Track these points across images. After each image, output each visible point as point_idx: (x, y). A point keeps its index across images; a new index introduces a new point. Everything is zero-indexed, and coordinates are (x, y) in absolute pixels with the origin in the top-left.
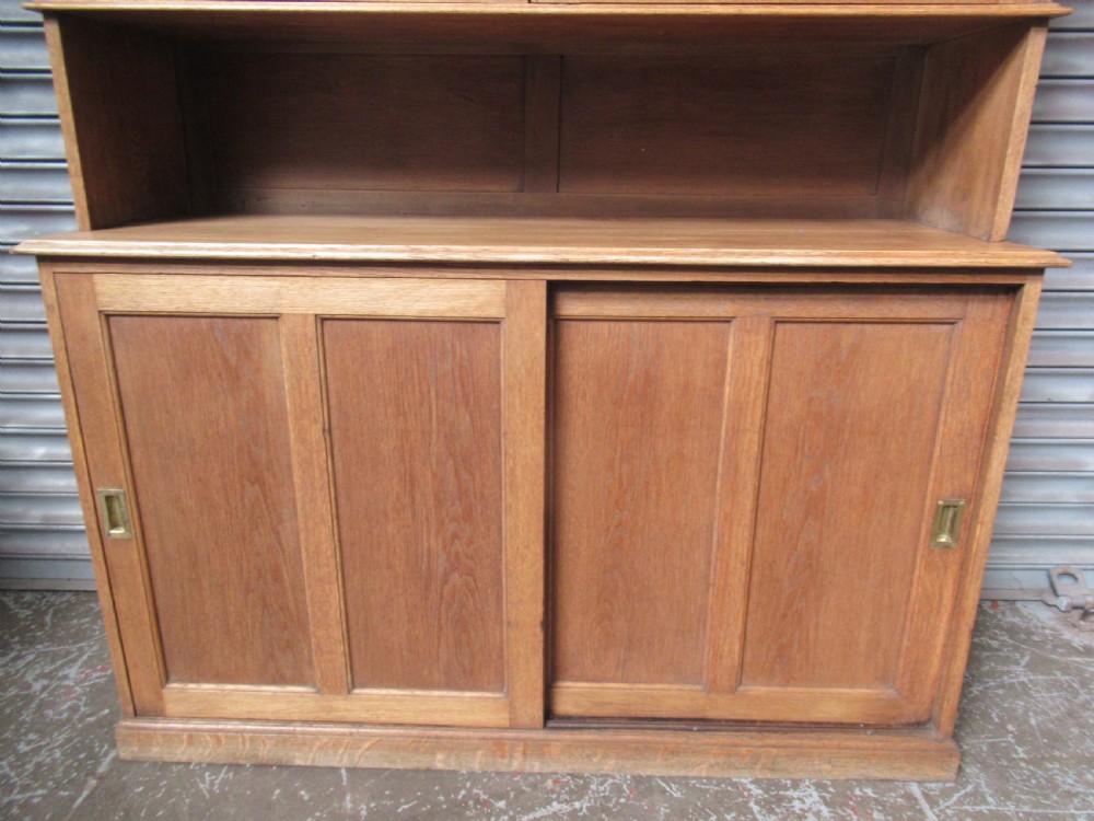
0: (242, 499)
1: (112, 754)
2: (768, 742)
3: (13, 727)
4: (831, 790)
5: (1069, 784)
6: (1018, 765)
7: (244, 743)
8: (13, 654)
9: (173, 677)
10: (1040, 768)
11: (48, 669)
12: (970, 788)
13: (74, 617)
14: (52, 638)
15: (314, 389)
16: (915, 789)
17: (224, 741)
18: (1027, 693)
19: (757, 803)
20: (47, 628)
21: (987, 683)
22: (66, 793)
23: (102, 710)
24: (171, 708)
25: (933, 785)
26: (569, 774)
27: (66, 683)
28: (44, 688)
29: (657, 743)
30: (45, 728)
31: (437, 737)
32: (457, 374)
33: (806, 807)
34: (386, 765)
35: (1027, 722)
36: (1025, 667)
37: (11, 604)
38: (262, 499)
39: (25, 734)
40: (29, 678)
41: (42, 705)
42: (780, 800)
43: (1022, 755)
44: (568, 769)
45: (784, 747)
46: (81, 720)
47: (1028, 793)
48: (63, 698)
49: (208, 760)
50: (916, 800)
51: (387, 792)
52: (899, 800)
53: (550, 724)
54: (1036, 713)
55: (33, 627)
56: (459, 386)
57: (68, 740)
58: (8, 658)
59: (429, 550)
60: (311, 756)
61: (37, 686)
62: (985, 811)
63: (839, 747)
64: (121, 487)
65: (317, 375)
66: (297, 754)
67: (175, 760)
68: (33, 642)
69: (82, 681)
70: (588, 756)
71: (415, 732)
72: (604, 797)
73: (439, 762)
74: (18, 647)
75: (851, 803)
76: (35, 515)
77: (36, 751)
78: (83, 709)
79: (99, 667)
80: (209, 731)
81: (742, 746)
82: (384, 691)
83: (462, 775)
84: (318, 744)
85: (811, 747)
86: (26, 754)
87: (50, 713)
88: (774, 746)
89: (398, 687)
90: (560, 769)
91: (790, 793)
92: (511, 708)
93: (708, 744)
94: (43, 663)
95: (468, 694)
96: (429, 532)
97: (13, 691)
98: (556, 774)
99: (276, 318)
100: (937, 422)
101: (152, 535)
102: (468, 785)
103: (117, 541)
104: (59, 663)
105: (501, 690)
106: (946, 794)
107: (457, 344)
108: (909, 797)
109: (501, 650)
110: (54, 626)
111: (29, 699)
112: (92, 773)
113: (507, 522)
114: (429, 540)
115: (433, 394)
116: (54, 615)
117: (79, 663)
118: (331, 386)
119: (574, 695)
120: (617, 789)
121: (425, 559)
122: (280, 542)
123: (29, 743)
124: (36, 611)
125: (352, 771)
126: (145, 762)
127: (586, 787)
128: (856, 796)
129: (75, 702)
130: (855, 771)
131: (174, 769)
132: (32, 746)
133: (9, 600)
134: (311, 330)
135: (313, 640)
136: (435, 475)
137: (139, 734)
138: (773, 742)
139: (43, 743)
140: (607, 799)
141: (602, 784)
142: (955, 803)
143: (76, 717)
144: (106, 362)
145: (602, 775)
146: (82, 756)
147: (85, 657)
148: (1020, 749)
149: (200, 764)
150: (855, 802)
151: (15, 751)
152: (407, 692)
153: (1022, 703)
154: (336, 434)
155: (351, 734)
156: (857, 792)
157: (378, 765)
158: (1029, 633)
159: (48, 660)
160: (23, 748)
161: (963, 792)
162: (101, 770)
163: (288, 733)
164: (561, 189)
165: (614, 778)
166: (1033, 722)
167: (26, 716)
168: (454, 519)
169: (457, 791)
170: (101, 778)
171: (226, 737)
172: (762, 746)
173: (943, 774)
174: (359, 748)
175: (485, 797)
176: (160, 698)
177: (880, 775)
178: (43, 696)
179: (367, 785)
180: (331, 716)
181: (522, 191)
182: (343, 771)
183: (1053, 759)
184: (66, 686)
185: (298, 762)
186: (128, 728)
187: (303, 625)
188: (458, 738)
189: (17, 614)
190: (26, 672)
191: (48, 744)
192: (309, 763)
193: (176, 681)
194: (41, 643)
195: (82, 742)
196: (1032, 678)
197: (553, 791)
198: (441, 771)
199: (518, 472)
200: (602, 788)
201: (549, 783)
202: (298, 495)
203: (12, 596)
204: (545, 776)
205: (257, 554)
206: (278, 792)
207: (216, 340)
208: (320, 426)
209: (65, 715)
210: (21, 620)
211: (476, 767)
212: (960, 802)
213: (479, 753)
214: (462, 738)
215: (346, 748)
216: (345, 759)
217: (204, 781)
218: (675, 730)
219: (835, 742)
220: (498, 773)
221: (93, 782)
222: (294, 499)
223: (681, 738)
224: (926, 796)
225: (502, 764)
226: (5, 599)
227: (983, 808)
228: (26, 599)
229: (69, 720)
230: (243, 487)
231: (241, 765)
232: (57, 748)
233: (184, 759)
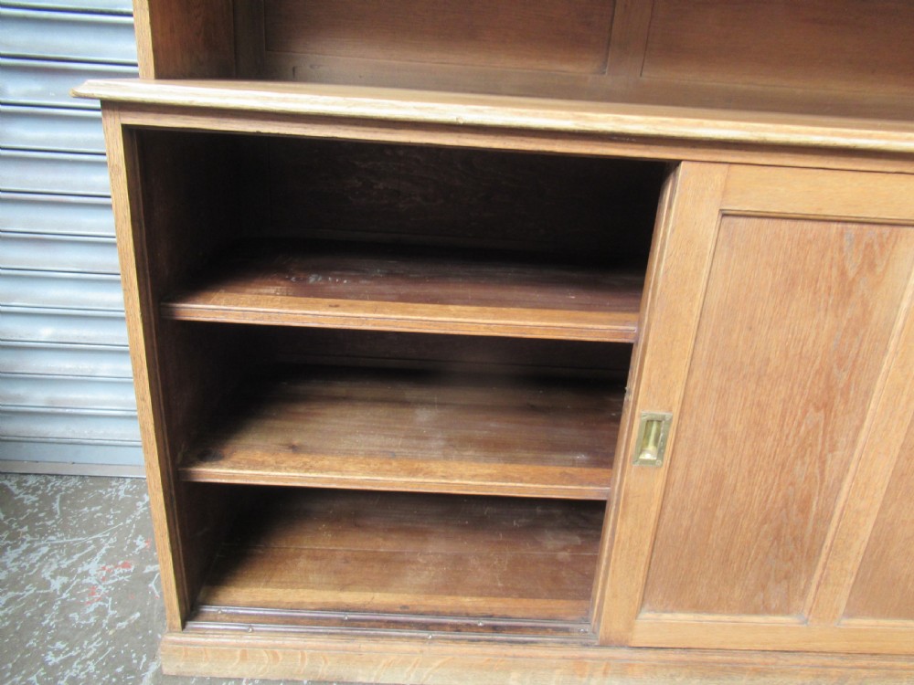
1: (153, 667)
3: (37, 633)
7: (303, 659)
8: (24, 546)
11: (65, 564)
13: (84, 505)
14: (64, 528)
17: (281, 657)
20: (57, 517)
23: (132, 613)
27: (87, 580)
28: (64, 587)
29: (746, 664)
30: (74, 636)
31: (516, 656)
37: (14, 489)
39: (52, 642)
40: (46, 574)
41: (65, 608)
45: (875, 668)
46: (111, 626)
48: (87, 599)
49: (261, 676)
55: (42, 515)
57: (102, 650)
58: (20, 551)
60: (375, 673)
61: (56, 584)
66: (360, 671)
67: (226, 675)
68: (44, 532)
69: (104, 579)
70: (672, 676)
74: (29, 538)
76: (37, 397)
77: (67, 663)
78: (111, 612)
79: (120, 563)
80: (265, 647)
81: (832, 667)
84: (384, 661)
85: (902, 669)
86: (55, 667)
87: (75, 616)
93: (798, 665)
94: (58, 557)
97: (30, 590)
104: (76, 557)
110: (64, 514)
111: (49, 599)
116: (63, 499)
117: (98, 557)
123: (57, 653)
124: (42, 497)
126: (192, 677)
129: (100, 603)
132: (62, 657)
133: (11, 484)
137: (186, 650)
139: (73, 653)
143: (105, 621)
146: (119, 670)
147: (103, 551)
149: (253, 680)
151: (44, 664)
155: (422, 652)
159: (64, 552)
160: (52, 659)
163: (354, 650)
167: (49, 620)
171: (284, 654)
172: (852, 668)
174: (428, 666)
178: (65, 596)
181: (602, 74)
184: (88, 585)
185: (361, 679)
186: (175, 643)
189: (22, 500)
190: (41, 568)
191: (78, 655)
192: (372, 680)
194: (53, 533)
195: (116, 652)
203: (15, 480)
209: (92, 620)
210: (27, 507)
213: (558, 671)
214: (541, 658)
215: (414, 666)
216: (412, 675)
226: (6, 482)
228: (28, 484)
229: (98, 625)
231: (297, 681)
232: (90, 659)
233: (236, 674)
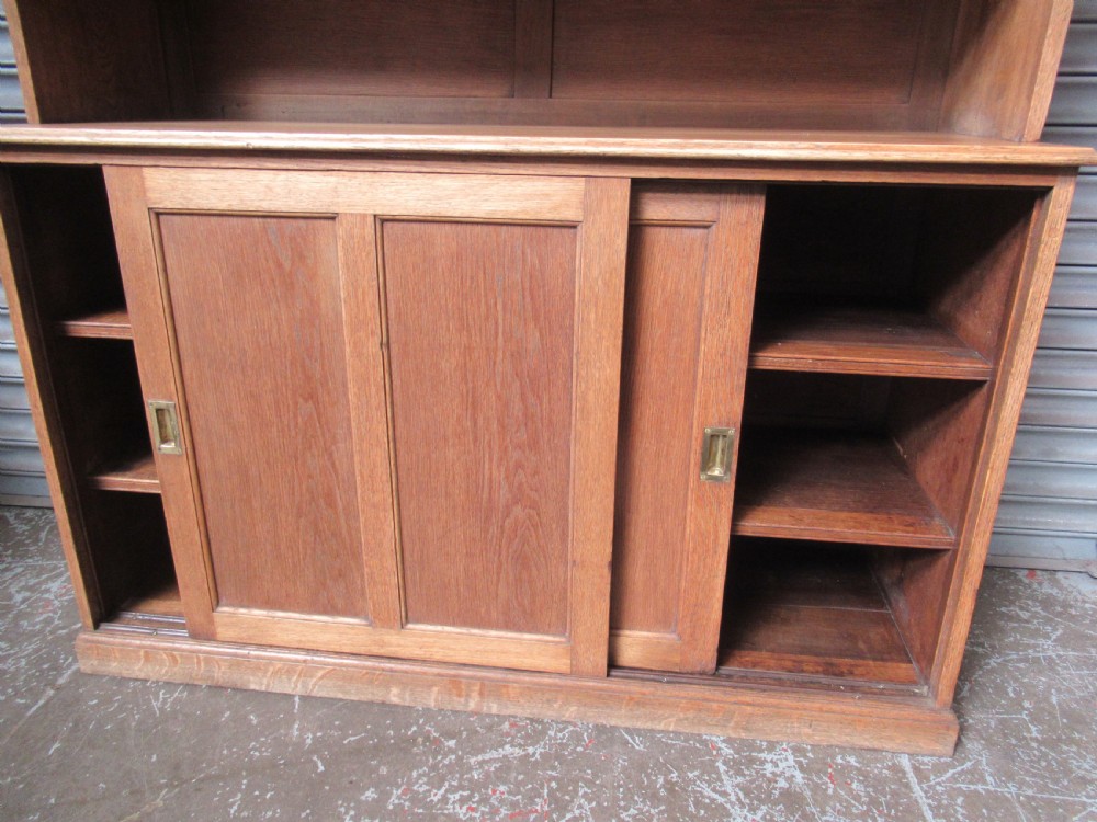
1: (74, 667)
2: (740, 698)
4: (810, 755)
5: (1086, 770)
6: (1028, 744)
7: (199, 663)
8: (3, 566)
10: (1053, 749)
11: (32, 582)
12: (968, 764)
14: (43, 553)
16: (905, 762)
17: (179, 661)
18: (1052, 669)
19: (725, 763)
20: (41, 544)
21: (1009, 655)
22: (23, 701)
23: (74, 623)
25: (926, 759)
26: (527, 719)
27: (46, 596)
28: (23, 601)
29: (622, 692)
30: (17, 637)
31: (391, 670)
33: (778, 771)
34: (340, 696)
35: (1047, 699)
36: (1055, 641)
37: (12, 520)
40: (13, 589)
41: (20, 615)
42: (751, 761)
43: (1035, 734)
44: (527, 713)
45: (759, 705)
46: (51, 633)
47: (1034, 775)
48: (40, 611)
49: (165, 678)
50: (904, 773)
51: (337, 723)
52: (884, 771)
54: (1059, 691)
55: (28, 541)
57: (36, 651)
60: (265, 681)
61: (19, 598)
62: (981, 791)
63: (821, 710)
66: (252, 678)
67: (134, 676)
68: (24, 556)
69: (61, 596)
70: (548, 701)
71: (369, 663)
72: (561, 744)
73: (394, 696)
74: (9, 560)
75: (830, 770)
78: (56, 622)
80: (165, 649)
81: (713, 701)
83: (418, 710)
84: (271, 669)
87: (25, 623)
88: (748, 704)
90: (519, 712)
91: (762, 755)
93: (677, 697)
94: (28, 576)
98: (513, 716)
102: (421, 721)
104: (44, 577)
106: (939, 769)
108: (897, 770)
110: (48, 541)
111: (8, 608)
112: (52, 684)
116: (51, 530)
117: (63, 578)
120: (577, 737)
124: (33, 527)
125: (305, 699)
126: (105, 676)
127: (544, 732)
128: (837, 764)
129: (51, 614)
130: (837, 737)
131: (131, 684)
133: (10, 516)
137: (97, 648)
138: (748, 699)
139: (12, 652)
140: (563, 746)
141: (561, 731)
142: (948, 780)
143: (49, 629)
145: (563, 722)
146: (45, 666)
148: (1033, 728)
149: (157, 682)
150: (834, 770)
153: (1044, 679)
155: (305, 661)
156: (839, 760)
157: (332, 695)
158: (1066, 605)
159: (34, 573)
161: (959, 769)
162: (61, 681)
163: (243, 656)
164: (554, 95)
165: (575, 725)
166: (1054, 700)
167: (2, 625)
169: (408, 727)
170: (58, 689)
171: (181, 656)
172: (735, 703)
173: (939, 748)
174: (311, 677)
175: (436, 735)
177: (867, 744)
178: (22, 607)
179: (318, 714)
181: (512, 96)
182: (297, 699)
183: (1071, 741)
184: (45, 599)
185: (253, 687)
186: (87, 641)
188: (414, 673)
189: (15, 528)
190: (10, 584)
191: (15, 654)
192: (264, 689)
194: (32, 557)
195: (49, 654)
196: (1061, 653)
197: (508, 735)
198: (396, 705)
200: (560, 735)
201: (506, 725)
203: (15, 512)
204: (502, 718)
206: (227, 714)
209: (38, 627)
210: (18, 534)
211: (432, 704)
212: (954, 779)
213: (435, 689)
214: (417, 673)
215: (300, 676)
216: (299, 686)
217: (157, 699)
218: (642, 679)
219: (818, 705)
220: (455, 713)
221: (51, 692)
223: (649, 689)
224: (916, 770)
225: (458, 704)
226: (7, 514)
227: (980, 787)
228: (26, 515)
229: (41, 631)
231: (196, 686)
232: (24, 657)
233: (142, 676)
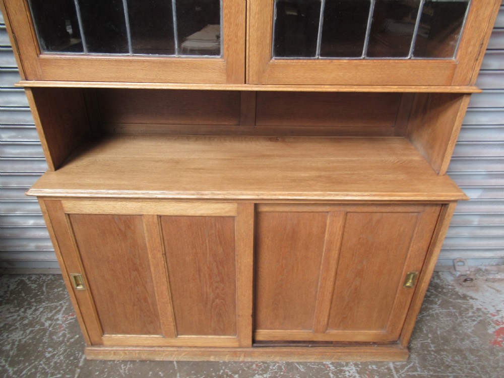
0: (130, 276)
1: (84, 357)
2: (337, 351)
3: (41, 345)
4: (360, 366)
5: (448, 362)
6: (430, 353)
7: (135, 354)
8: (34, 308)
9: (106, 332)
10: (439, 354)
11: (50, 315)
12: (411, 365)
13: (54, 288)
14: (48, 299)
15: (158, 240)
16: (391, 365)
17: (128, 354)
18: (438, 319)
19: (332, 373)
20: (45, 294)
21: (423, 314)
22: (69, 376)
23: (75, 335)
24: (105, 343)
25: (398, 364)
26: (262, 362)
27: (58, 322)
28: (50, 325)
30: (55, 345)
31: (211, 351)
32: (217, 234)
33: (350, 374)
34: (191, 360)
35: (436, 333)
36: (439, 305)
37: (27, 281)
38: (138, 276)
39: (47, 348)
40: (43, 320)
41: (51, 334)
42: (341, 371)
43: (433, 349)
44: (261, 360)
45: (343, 352)
46: (68, 341)
47: (433, 366)
48: (59, 330)
49: (122, 359)
50: (391, 370)
51: (193, 372)
52: (385, 370)
53: (255, 345)
54: (440, 328)
55: (39, 293)
56: (218, 238)
57: (65, 351)
58: (32, 310)
59: (207, 292)
60: (162, 357)
61: (47, 324)
62: (417, 375)
63: (364, 352)
64: (80, 273)
65: (159, 236)
66: (157, 357)
67: (109, 360)
68: (40, 301)
69: (65, 321)
71: (202, 349)
72: (275, 372)
73: (212, 359)
74: (35, 304)
75: (367, 372)
77: (53, 356)
78: (68, 335)
79: (70, 314)
80: (122, 350)
81: (327, 352)
82: (190, 336)
83: (221, 363)
84: (164, 354)
86: (49, 358)
87: (55, 337)
88: (339, 352)
89: (195, 334)
90: (258, 360)
91: (344, 368)
92: (239, 341)
93: (315, 352)
94: (47, 312)
95: (222, 337)
96: (206, 286)
97: (38, 327)
98: (256, 362)
99: (141, 215)
100: (409, 246)
101: (94, 288)
102: (223, 368)
103: (80, 291)
104: (53, 312)
105: (235, 335)
106: (403, 367)
107: (217, 224)
108: (389, 369)
109: (236, 323)
110: (48, 292)
111: (45, 330)
112: (77, 366)
113: (238, 284)
114: (206, 289)
115: (207, 241)
116: (47, 285)
117: (62, 312)
118: (165, 238)
119: (262, 334)
120: (280, 368)
121: (205, 295)
122: (146, 290)
123: (49, 352)
124: (39, 285)
125: (178, 362)
126: (97, 360)
127: (268, 368)
128: (369, 369)
129: (64, 332)
130: (369, 359)
131: (109, 363)
132: (51, 354)
133: (26, 279)
134: (156, 220)
135: (161, 321)
136: (208, 268)
137: (94, 352)
138: (339, 351)
140: (276, 373)
141: (274, 366)
142: (406, 372)
143: (66, 339)
144: (70, 231)
145: (274, 362)
146: (71, 358)
147: (64, 309)
148: (432, 346)
149: (118, 361)
150: (369, 372)
151: (45, 357)
152: (199, 336)
153: (435, 323)
154: (168, 254)
155: (177, 351)
156: (370, 367)
157: (188, 360)
158: (443, 288)
159: (49, 310)
160: (48, 355)
161: (409, 366)
162: (81, 364)
163: (153, 351)
164: (257, 124)
165: (278, 363)
166: (439, 333)
167: (45, 340)
168: (217, 282)
169: (219, 371)
170: (81, 368)
171: (128, 352)
172: (335, 352)
173: (402, 360)
174: (180, 355)
175: (230, 373)
176: (101, 340)
177: (379, 360)
178: (50, 329)
179: (185, 369)
180: (169, 345)
181: (239, 125)
182: (175, 363)
183: (444, 350)
184: (59, 324)
185: (157, 360)
186: (89, 350)
187: (157, 316)
188: (219, 351)
189: (30, 286)
190: (41, 317)
191: (57, 353)
192: (161, 360)
193: (107, 334)
194: (44, 302)
195: (70, 352)
196: (441, 311)
197: (255, 370)
198: (212, 362)
199: (243, 267)
200: (274, 368)
201: (254, 366)
202: (153, 275)
203: (27, 277)
204: (252, 363)
205: (138, 294)
206: (151, 373)
207: (115, 222)
208: (161, 253)
209: (61, 339)
210: (32, 290)
211: (226, 360)
212: (407, 371)
213: (227, 356)
214: (220, 351)
215: (176, 355)
216: (175, 358)
217: (121, 369)
218: (302, 346)
219: (363, 351)
220: (235, 362)
221: (79, 370)
222: (151, 276)
223: (305, 350)
224: (395, 368)
225: (236, 359)
226: (24, 279)
227: (415, 373)
228: (32, 279)
229: (63, 341)
230: (130, 272)
231: (135, 361)
232: (61, 355)
233: (112, 359)
